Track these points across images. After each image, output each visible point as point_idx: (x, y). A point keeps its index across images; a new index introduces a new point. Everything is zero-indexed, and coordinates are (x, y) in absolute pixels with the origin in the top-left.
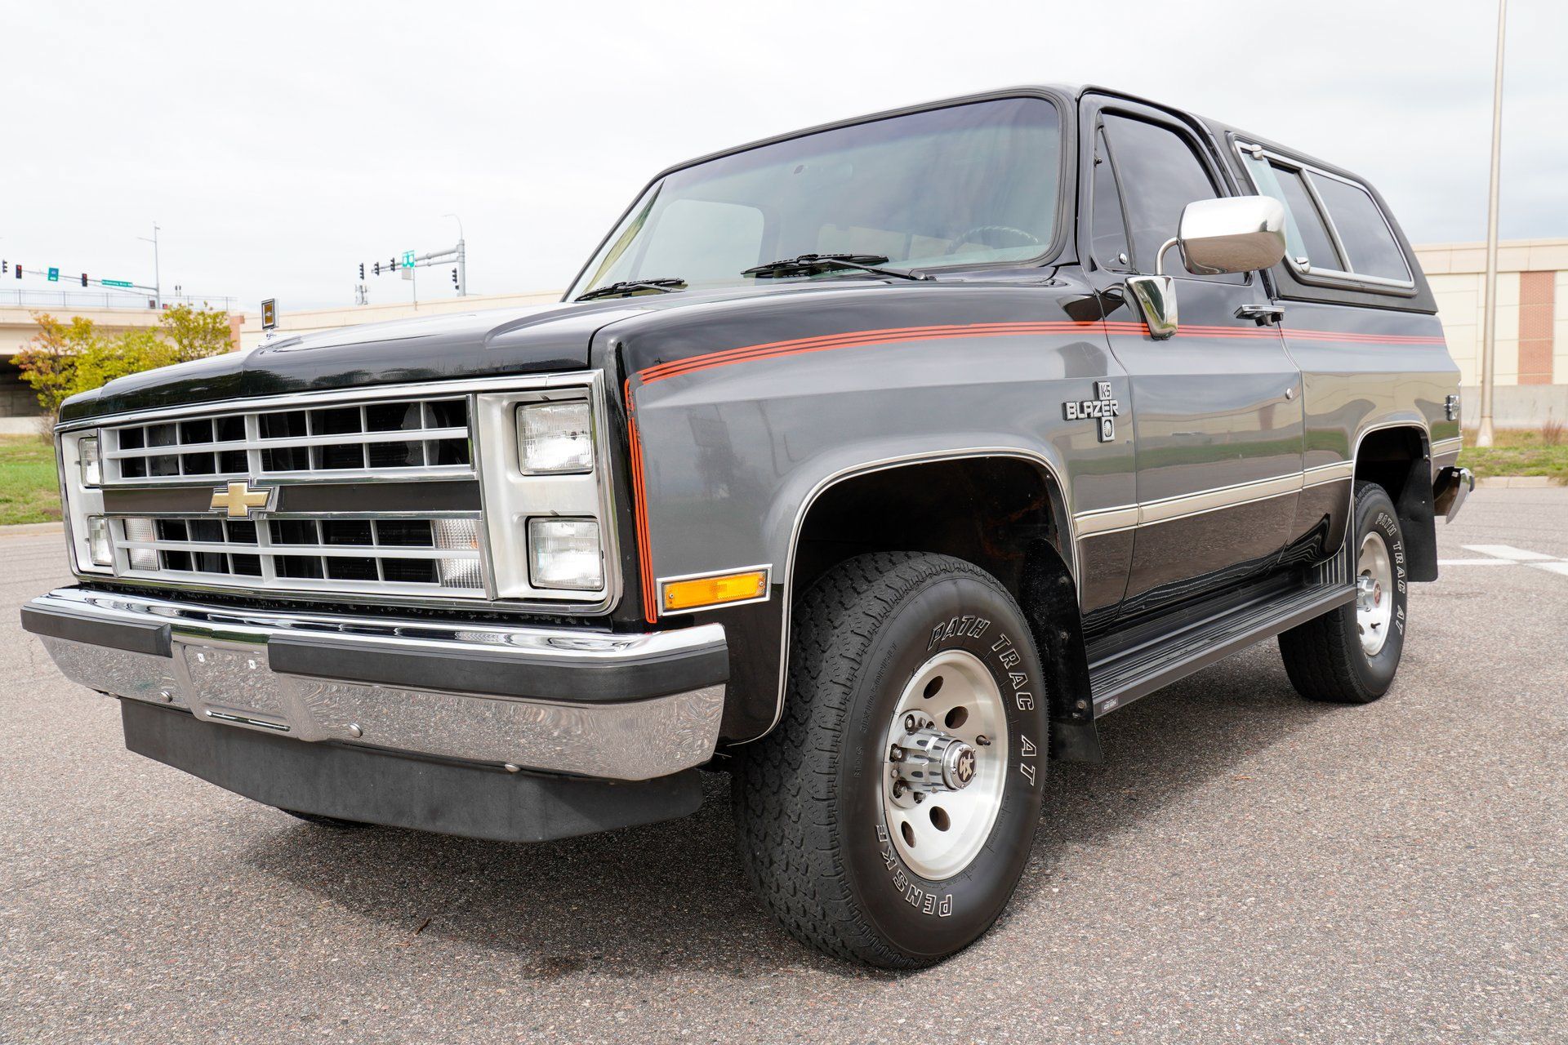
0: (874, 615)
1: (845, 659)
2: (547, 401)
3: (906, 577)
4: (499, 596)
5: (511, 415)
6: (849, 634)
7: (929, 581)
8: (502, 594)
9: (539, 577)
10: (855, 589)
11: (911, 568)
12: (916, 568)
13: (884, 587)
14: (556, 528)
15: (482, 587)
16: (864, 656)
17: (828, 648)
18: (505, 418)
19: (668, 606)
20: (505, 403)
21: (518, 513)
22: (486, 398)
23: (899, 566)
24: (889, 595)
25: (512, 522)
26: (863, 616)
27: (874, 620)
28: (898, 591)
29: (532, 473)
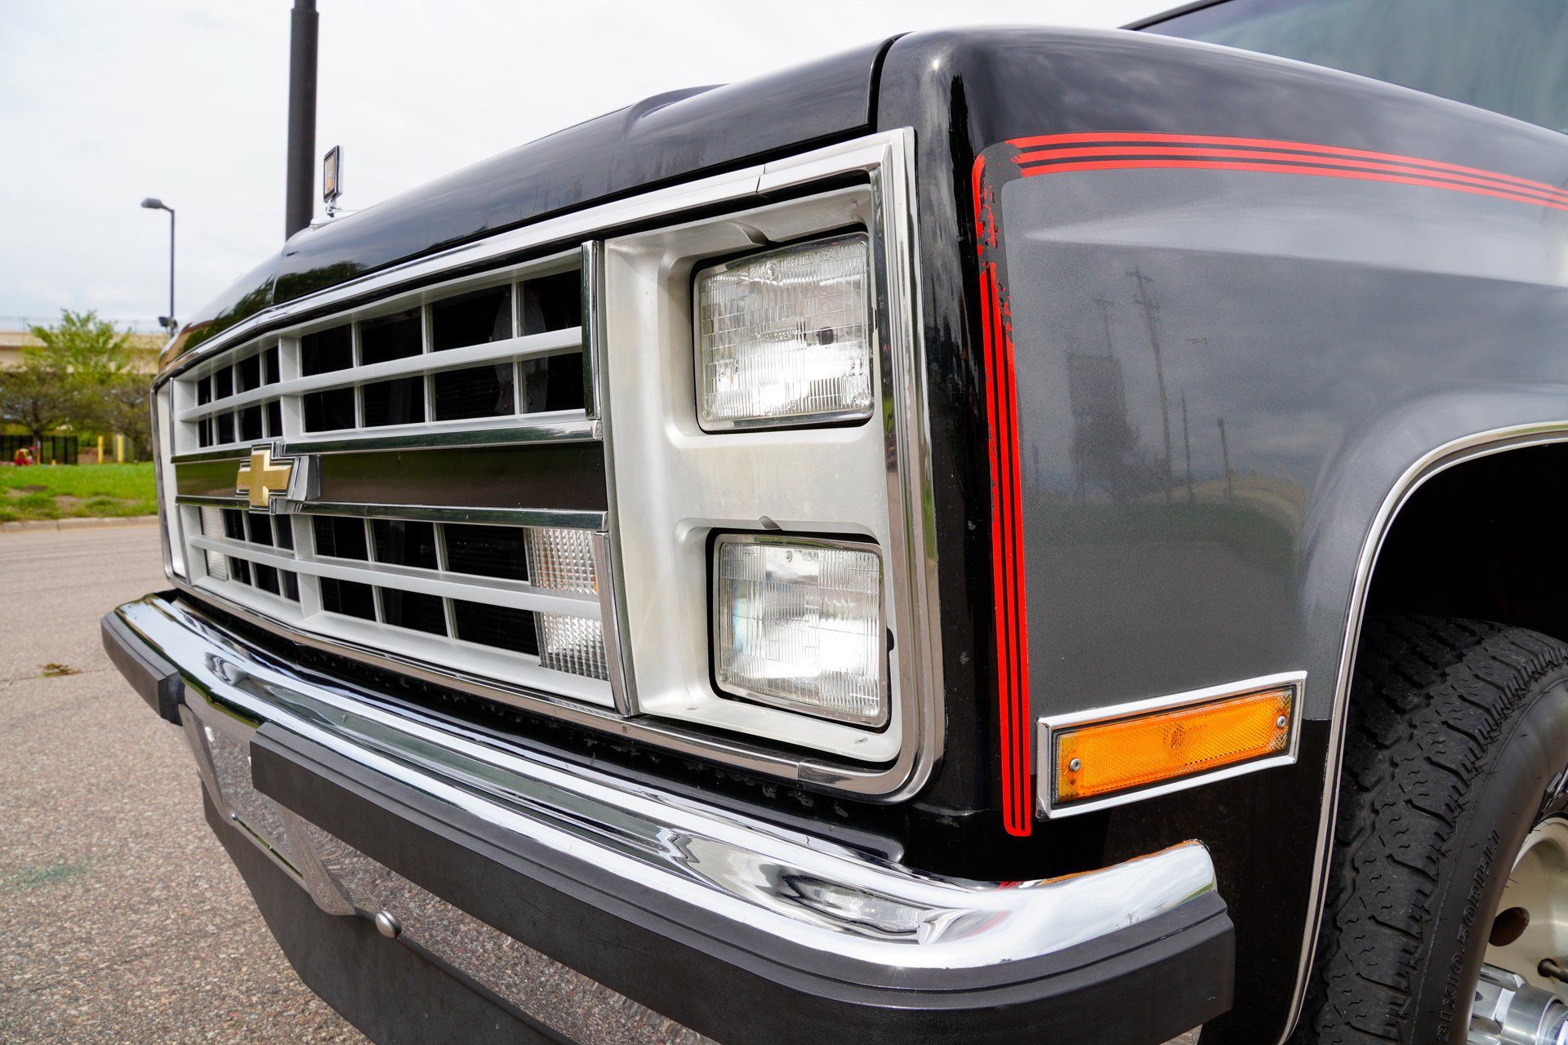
0: (1453, 766)
1: (1400, 869)
2: (764, 248)
3: (1495, 678)
4: (642, 711)
5: (682, 293)
6: (1401, 808)
7: (1535, 687)
8: (648, 705)
9: (735, 668)
10: (1392, 703)
11: (1494, 658)
12: (1508, 660)
13: (1458, 703)
14: (775, 559)
15: (605, 679)
16: (1443, 861)
17: (1355, 837)
18: (666, 296)
19: (1063, 790)
20: (668, 261)
21: (687, 520)
22: (624, 249)
23: (1470, 655)
24: (1473, 720)
25: (675, 540)
26: (1427, 767)
27: (1453, 780)
28: (1488, 711)
29: (730, 426)
